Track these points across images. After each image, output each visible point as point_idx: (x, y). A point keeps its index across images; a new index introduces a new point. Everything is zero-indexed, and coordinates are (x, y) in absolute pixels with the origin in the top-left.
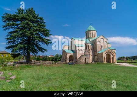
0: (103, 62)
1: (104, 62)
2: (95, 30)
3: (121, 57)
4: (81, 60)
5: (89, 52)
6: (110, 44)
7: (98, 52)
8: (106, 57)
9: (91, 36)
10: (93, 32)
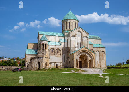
0: (73, 67)
1: (75, 67)
2: (75, 18)
4: (33, 66)
5: (43, 54)
6: (99, 39)
7: (71, 53)
8: (79, 60)
9: (68, 28)
10: (72, 21)
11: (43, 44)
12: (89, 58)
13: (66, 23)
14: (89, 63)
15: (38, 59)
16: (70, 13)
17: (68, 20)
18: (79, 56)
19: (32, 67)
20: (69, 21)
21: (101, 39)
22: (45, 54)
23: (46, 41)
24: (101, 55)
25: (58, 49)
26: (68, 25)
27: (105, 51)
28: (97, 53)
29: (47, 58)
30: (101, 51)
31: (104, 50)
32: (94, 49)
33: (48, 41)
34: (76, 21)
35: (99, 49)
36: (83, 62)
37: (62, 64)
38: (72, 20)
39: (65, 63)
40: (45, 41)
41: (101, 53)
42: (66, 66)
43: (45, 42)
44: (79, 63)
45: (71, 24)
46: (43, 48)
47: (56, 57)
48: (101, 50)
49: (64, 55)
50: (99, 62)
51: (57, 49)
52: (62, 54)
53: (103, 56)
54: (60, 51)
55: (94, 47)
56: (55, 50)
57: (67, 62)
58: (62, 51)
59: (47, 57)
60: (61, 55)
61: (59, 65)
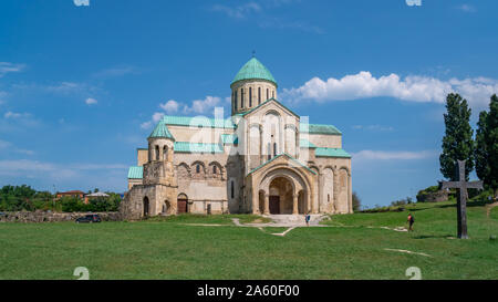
0: (252, 212)
1: (255, 213)
2: (267, 77)
3: (428, 190)
4: (132, 208)
5: (157, 175)
6: (334, 134)
7: (248, 171)
8: (267, 192)
9: (247, 104)
10: (256, 85)
11: (157, 147)
12: (298, 187)
13: (240, 90)
14: (296, 199)
15: (145, 191)
16: (254, 62)
17: (245, 81)
18: (268, 180)
19: (129, 211)
20: (247, 86)
21: (339, 134)
22: (162, 174)
23: (167, 138)
24: (338, 178)
25: (215, 164)
26: (247, 96)
27: (349, 167)
28: (328, 174)
29: (170, 186)
30: (338, 168)
31: (347, 163)
32: (319, 163)
33: (173, 140)
34: (270, 85)
35: (332, 162)
36: (282, 199)
37: (226, 205)
38: (256, 83)
39: (234, 201)
40: (161, 138)
41: (337, 173)
42: (237, 209)
43: (161, 142)
44: (267, 199)
45: (255, 93)
46: (158, 158)
47: (210, 185)
48: (339, 163)
49: (231, 179)
50: (331, 197)
51: (213, 163)
52: (225, 176)
53: (342, 179)
54: (221, 168)
55: (317, 157)
56: (207, 165)
57: (240, 199)
58: (224, 169)
59: (167, 183)
60: (223, 180)
61: (216, 208)
